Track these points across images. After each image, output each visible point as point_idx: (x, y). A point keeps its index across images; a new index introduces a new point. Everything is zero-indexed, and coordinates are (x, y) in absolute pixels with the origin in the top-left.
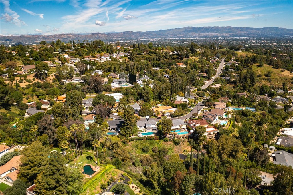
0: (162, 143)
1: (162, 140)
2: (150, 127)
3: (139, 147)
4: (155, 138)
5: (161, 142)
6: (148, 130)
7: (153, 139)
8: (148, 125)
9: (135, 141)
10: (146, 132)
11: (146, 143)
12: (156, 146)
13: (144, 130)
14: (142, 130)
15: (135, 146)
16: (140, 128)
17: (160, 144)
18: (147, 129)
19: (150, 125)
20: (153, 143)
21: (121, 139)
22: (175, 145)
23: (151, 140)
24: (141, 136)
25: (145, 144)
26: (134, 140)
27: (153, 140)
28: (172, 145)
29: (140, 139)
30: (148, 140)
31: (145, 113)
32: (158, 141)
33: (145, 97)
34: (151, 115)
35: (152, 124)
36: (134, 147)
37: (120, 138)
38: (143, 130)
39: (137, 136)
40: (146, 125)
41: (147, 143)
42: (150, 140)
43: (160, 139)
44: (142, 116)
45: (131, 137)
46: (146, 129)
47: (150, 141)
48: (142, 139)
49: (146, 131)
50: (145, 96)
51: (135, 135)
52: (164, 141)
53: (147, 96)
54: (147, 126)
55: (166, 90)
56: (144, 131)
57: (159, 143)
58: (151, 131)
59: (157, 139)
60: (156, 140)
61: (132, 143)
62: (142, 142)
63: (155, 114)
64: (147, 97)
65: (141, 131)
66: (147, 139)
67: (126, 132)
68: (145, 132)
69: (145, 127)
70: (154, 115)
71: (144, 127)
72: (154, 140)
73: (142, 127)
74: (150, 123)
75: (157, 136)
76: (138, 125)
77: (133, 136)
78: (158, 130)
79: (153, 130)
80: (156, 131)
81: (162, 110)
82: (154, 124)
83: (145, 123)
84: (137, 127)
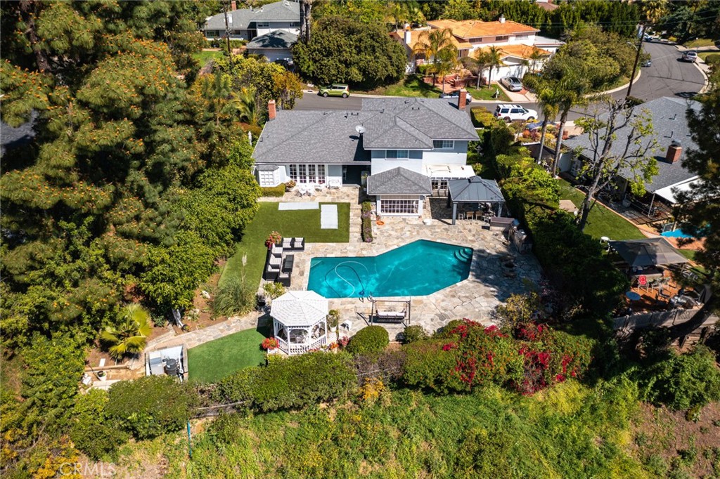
1: (626, 389)
2: (414, 180)
4: (537, 361)
6: (391, 206)
8: (392, 154)
9: (197, 426)
10: (366, 250)
13: (344, 210)
14: (315, 214)
16: (300, 186)
18: (377, 208)
19: (417, 155)
24: (298, 333)
31: (346, 55)
32: (564, 397)
34: (392, 71)
35: (438, 145)
38: (329, 220)
39: (253, 318)
40: (364, 154)
44: (317, 81)
46: (365, 198)
47: (447, 411)
49: (366, 236)
51: (217, 310)
54: (379, 166)
56: (340, 235)
61: (153, 470)
63: (418, 69)
65: (306, 225)
68: (353, 248)
69: (353, 174)
70: (411, 78)
71: (336, 181)
73: (324, 174)
74: (416, 133)
75: (559, 334)
76: (269, 151)
77: (182, 319)
78: (523, 226)
79: (451, 217)
80: (498, 228)
81: (465, 44)
82: (452, 142)
83: (353, 137)
84: (261, 180)
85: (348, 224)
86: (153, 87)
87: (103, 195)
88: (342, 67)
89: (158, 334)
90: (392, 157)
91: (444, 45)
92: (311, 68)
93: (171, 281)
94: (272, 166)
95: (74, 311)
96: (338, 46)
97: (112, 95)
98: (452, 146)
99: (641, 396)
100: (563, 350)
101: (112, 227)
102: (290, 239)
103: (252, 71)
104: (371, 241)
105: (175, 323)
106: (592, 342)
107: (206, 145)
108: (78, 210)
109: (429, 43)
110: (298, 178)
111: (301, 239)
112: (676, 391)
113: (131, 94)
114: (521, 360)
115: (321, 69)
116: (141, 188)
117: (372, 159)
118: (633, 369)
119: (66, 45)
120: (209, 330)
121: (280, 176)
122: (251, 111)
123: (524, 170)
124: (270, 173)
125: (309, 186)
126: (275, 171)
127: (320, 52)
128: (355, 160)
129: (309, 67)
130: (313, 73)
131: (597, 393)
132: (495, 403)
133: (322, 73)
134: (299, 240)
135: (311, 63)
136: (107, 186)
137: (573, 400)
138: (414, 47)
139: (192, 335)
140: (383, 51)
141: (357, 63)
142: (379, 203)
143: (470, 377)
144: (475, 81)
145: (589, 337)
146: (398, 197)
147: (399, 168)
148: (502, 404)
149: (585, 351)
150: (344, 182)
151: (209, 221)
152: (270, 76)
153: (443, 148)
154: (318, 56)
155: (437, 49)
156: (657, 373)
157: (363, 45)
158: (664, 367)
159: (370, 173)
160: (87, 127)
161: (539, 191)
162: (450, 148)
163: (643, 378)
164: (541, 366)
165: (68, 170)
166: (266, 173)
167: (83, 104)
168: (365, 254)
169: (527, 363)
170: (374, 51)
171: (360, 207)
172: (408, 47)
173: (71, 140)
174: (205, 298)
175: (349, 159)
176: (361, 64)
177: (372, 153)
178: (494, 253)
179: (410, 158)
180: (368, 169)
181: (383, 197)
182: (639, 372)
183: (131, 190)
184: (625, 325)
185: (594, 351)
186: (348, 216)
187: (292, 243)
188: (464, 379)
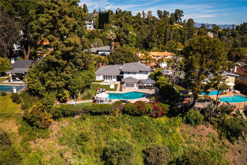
0: (178, 129)
1: (179, 119)
2: (134, 79)
3: (90, 146)
4: (156, 109)
5: (175, 125)
6: (128, 85)
7: (147, 113)
8: (129, 73)
9: (77, 117)
10: (120, 92)
11: (121, 130)
12: (159, 140)
13: (116, 85)
14: (109, 86)
15: (74, 140)
17: (174, 132)
19: (135, 73)
20: (146, 128)
21: (23, 108)
22: (228, 138)
23: (139, 115)
25: (114, 130)
26: (73, 114)
27: (147, 117)
28: (217, 139)
29: (99, 111)
30: (127, 116)
31: (122, 58)
32: (163, 120)
33: (122, 39)
36: (69, 143)
37: (20, 106)
38: (112, 87)
39: (92, 101)
40: (122, 73)
41: (124, 128)
42: (136, 115)
43: (171, 114)
45: (65, 101)
46: (122, 83)
47: (134, 120)
48: (107, 113)
49: (121, 90)
50: (123, 37)
51: (84, 99)
52: (188, 122)
53: (126, 37)
54: (126, 76)
55: (158, 33)
56: (114, 90)
57: (170, 131)
58: (135, 88)
59: (163, 115)
60: (156, 117)
61: (67, 124)
62: (103, 125)
64: (125, 39)
65: (107, 88)
66: (124, 112)
67: (43, 81)
68: (118, 92)
69: (120, 79)
71: (115, 80)
72: (151, 116)
73: (112, 78)
74: (135, 69)
75: (161, 104)
76: (99, 72)
77: (76, 99)
78: (159, 88)
79: (142, 89)
80: (154, 90)
81: (155, 57)
82: (144, 71)
83: (120, 70)
84: (96, 79)
85: (117, 88)
86: (77, 43)
87: (65, 62)
88: (121, 61)
89: (70, 100)
90: (129, 74)
91: (148, 56)
92: (112, 61)
93: (75, 86)
94: (99, 75)
95: (56, 86)
96: (120, 55)
97: (70, 41)
98: (144, 72)
99: (182, 121)
100: (162, 106)
101: (65, 72)
102: (102, 89)
103: (96, 58)
104: (122, 91)
105: (74, 99)
106: (169, 106)
107: (84, 64)
108: (60, 64)
109: (144, 56)
110: (106, 79)
111: (105, 89)
112: (189, 119)
113: (73, 42)
114: (152, 108)
115: (115, 61)
116: (71, 65)
117: (124, 74)
118: (180, 114)
119: (63, 33)
120: (81, 101)
121: (101, 78)
122: (95, 66)
123: (162, 79)
124: (99, 77)
125: (108, 81)
126: (100, 76)
127: (115, 57)
128: (120, 74)
129: (112, 60)
130: (113, 62)
131: (172, 120)
132: (146, 119)
133: (115, 62)
134: (104, 90)
135: (112, 59)
136: (66, 61)
137: (166, 121)
138: (140, 57)
139: (77, 102)
140: (132, 57)
141: (125, 60)
142: (125, 84)
143: (139, 110)
144: (157, 66)
145: (168, 105)
146: (130, 82)
147: (130, 77)
148: (148, 119)
149: (167, 108)
150: (117, 81)
151: (84, 77)
152: (101, 59)
153: (142, 73)
154: (114, 58)
155: (146, 57)
156: (186, 115)
157: (126, 55)
158: (187, 113)
159: (123, 78)
160: (65, 48)
161: (164, 81)
162: (143, 73)
163: (183, 117)
164: (157, 110)
165: (59, 55)
166: (98, 77)
167: (64, 44)
168: (120, 93)
169: (153, 109)
170: (129, 57)
171: (120, 85)
172: (139, 57)
173: (61, 50)
174: (81, 97)
175: (118, 74)
176: (126, 60)
177: (124, 72)
178: (151, 94)
179: (133, 74)
180: (123, 77)
181: (126, 82)
182: (182, 115)
183: (69, 65)
184: (179, 105)
185: (169, 108)
186: (117, 87)
187: (102, 90)
188: (138, 110)
